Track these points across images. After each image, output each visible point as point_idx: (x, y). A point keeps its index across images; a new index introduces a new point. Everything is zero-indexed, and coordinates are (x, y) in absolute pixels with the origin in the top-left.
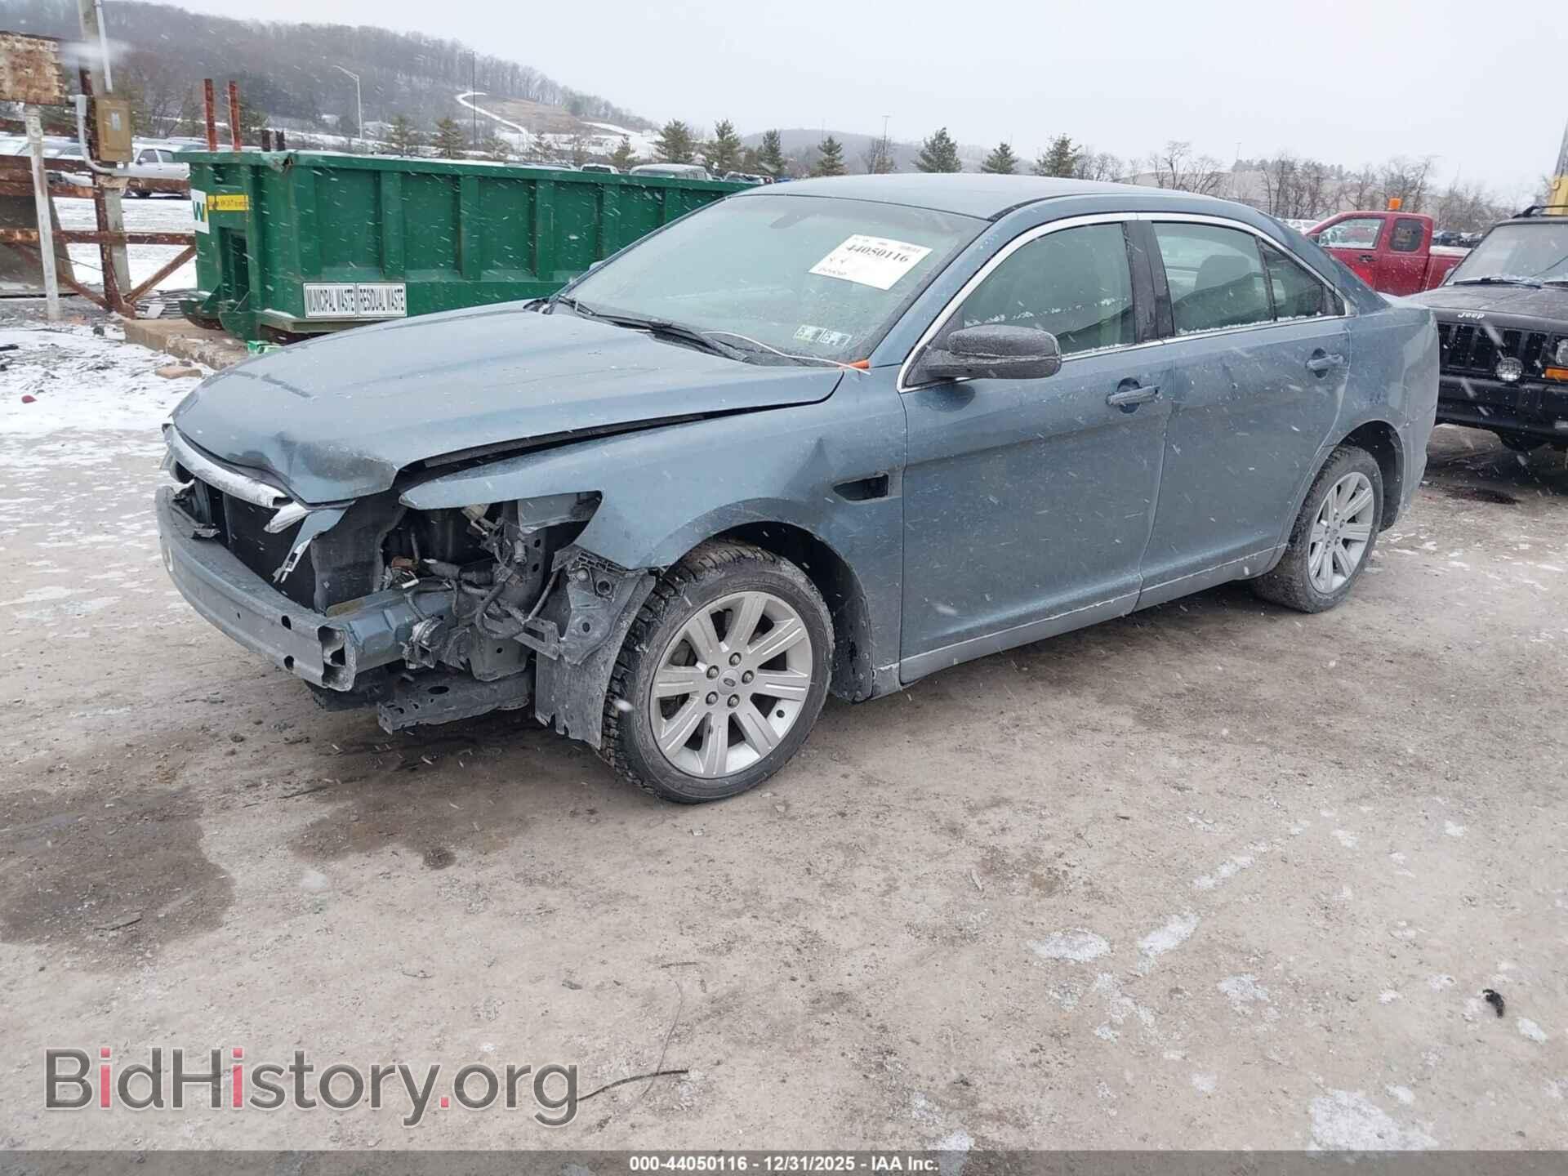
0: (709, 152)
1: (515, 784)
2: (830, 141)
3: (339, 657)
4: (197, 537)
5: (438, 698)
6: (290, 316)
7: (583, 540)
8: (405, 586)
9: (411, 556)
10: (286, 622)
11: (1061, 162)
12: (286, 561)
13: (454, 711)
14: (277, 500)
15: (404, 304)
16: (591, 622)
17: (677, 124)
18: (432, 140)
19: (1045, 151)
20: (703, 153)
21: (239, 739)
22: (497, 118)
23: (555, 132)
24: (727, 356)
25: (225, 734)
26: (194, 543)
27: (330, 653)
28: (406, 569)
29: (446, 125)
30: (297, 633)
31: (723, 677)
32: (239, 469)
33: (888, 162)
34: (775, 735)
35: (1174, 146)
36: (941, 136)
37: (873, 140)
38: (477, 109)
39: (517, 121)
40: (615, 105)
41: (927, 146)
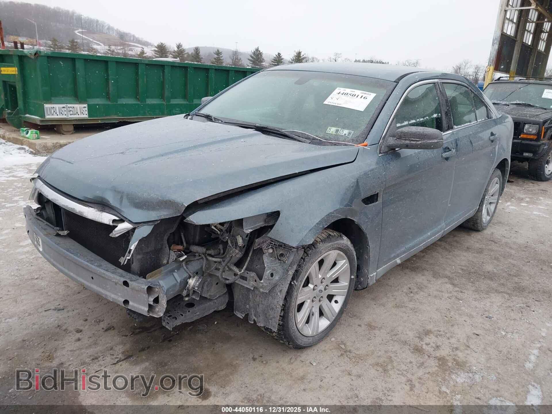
0: (173, 54)
1: (221, 344)
2: (218, 51)
3: (156, 301)
4: (58, 235)
5: (191, 310)
6: (37, 117)
7: (272, 234)
8: (181, 259)
9: (182, 244)
10: (126, 284)
11: (299, 58)
12: (127, 253)
13: (198, 315)
14: (114, 221)
15: (87, 113)
16: (274, 272)
17: (161, 44)
18: (67, 47)
19: (293, 56)
20: (172, 55)
21: (79, 331)
22: (91, 40)
23: (115, 46)
24: (299, 141)
25: (70, 328)
26: (56, 238)
27: (152, 299)
28: (179, 250)
29: (73, 42)
30: (133, 289)
31: (319, 289)
32: (89, 204)
33: (239, 58)
34: (335, 312)
35: (337, 54)
36: (257, 50)
37: (233, 51)
38: (84, 36)
39: (99, 41)
40: (137, 36)
41: (253, 53)
